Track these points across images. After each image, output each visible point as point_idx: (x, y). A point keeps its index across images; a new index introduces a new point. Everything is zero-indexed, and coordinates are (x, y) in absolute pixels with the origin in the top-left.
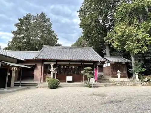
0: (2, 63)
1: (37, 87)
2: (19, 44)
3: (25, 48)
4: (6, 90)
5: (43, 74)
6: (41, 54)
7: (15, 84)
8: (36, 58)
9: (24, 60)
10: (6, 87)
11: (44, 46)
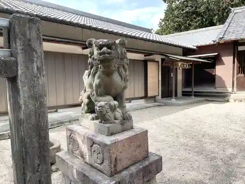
0: (164, 57)
1: (228, 101)
2: (179, 19)
3: (189, 25)
4: (173, 100)
5: (237, 74)
6: (231, 30)
7: (183, 92)
8: (221, 38)
9: (195, 48)
10: (174, 97)
11: (233, 9)
